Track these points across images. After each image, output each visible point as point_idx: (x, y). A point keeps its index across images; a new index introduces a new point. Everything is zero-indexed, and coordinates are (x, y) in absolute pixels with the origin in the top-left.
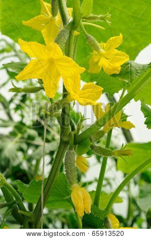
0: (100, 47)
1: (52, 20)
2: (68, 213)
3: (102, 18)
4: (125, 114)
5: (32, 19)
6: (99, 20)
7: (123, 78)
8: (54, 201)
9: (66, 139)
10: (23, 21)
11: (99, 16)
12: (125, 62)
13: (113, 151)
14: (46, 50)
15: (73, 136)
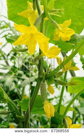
0: (59, 26)
1: (34, 12)
2: (41, 116)
3: (59, 11)
4: (74, 62)
5: (23, 12)
6: (58, 12)
7: (72, 43)
8: (37, 110)
9: (41, 77)
10: (18, 13)
11: (58, 10)
12: (73, 34)
13: (67, 83)
14: (29, 29)
15: (45, 75)
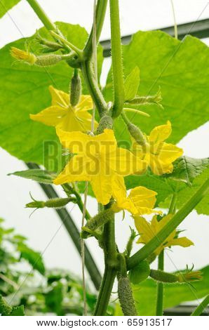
0: (145, 140)
3: (151, 100)
5: (42, 112)
6: (147, 103)
9: (113, 264)
10: (30, 115)
